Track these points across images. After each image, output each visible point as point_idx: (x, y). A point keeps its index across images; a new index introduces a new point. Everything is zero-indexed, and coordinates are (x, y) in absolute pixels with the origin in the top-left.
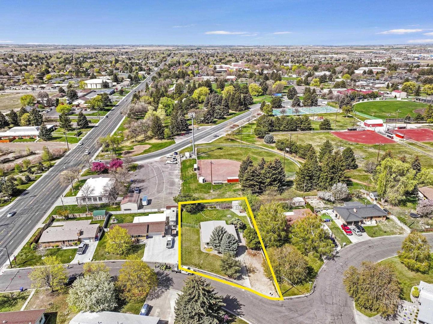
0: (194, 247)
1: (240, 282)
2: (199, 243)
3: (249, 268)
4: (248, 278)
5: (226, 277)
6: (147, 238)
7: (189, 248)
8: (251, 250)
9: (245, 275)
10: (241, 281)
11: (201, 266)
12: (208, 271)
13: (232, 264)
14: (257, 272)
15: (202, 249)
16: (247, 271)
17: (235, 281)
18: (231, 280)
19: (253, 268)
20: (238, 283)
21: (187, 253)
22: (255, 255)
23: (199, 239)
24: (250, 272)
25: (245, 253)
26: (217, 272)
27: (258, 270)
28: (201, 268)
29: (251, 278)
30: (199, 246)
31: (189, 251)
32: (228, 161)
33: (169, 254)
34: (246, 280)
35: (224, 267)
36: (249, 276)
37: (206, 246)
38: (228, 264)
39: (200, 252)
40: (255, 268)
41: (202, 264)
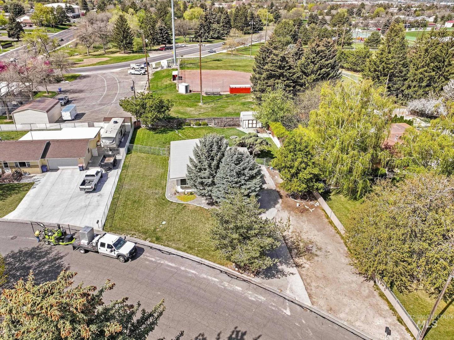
0: (150, 192)
1: (272, 283)
2: (163, 182)
3: (293, 243)
4: (294, 270)
5: (231, 269)
6: (43, 172)
7: (137, 193)
8: (291, 200)
9: (287, 264)
10: (274, 280)
11: (159, 234)
12: (178, 249)
13: (250, 228)
14: (318, 253)
15: (168, 196)
16: (290, 250)
17: (257, 280)
18: (245, 276)
19: (306, 244)
20: (266, 286)
21: (129, 202)
22: (303, 211)
23: (164, 176)
24: (299, 255)
25: (278, 206)
26: (204, 252)
27: (320, 249)
28: (158, 239)
29: (304, 271)
30: (164, 188)
31: (136, 198)
32: (230, 72)
33: (83, 204)
34: (290, 278)
35: (224, 238)
36: (297, 266)
37: (179, 189)
38: (237, 228)
39: (163, 202)
40: (312, 243)
41: (163, 230)
